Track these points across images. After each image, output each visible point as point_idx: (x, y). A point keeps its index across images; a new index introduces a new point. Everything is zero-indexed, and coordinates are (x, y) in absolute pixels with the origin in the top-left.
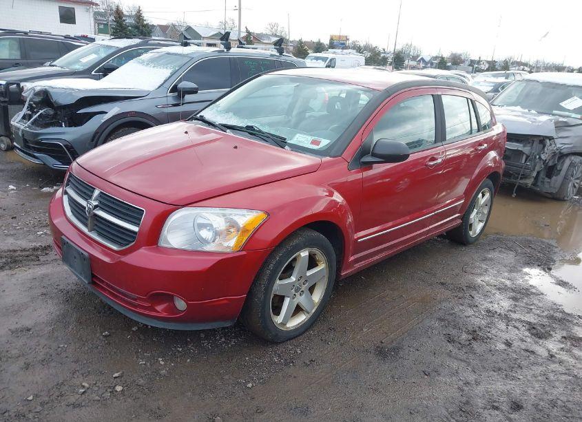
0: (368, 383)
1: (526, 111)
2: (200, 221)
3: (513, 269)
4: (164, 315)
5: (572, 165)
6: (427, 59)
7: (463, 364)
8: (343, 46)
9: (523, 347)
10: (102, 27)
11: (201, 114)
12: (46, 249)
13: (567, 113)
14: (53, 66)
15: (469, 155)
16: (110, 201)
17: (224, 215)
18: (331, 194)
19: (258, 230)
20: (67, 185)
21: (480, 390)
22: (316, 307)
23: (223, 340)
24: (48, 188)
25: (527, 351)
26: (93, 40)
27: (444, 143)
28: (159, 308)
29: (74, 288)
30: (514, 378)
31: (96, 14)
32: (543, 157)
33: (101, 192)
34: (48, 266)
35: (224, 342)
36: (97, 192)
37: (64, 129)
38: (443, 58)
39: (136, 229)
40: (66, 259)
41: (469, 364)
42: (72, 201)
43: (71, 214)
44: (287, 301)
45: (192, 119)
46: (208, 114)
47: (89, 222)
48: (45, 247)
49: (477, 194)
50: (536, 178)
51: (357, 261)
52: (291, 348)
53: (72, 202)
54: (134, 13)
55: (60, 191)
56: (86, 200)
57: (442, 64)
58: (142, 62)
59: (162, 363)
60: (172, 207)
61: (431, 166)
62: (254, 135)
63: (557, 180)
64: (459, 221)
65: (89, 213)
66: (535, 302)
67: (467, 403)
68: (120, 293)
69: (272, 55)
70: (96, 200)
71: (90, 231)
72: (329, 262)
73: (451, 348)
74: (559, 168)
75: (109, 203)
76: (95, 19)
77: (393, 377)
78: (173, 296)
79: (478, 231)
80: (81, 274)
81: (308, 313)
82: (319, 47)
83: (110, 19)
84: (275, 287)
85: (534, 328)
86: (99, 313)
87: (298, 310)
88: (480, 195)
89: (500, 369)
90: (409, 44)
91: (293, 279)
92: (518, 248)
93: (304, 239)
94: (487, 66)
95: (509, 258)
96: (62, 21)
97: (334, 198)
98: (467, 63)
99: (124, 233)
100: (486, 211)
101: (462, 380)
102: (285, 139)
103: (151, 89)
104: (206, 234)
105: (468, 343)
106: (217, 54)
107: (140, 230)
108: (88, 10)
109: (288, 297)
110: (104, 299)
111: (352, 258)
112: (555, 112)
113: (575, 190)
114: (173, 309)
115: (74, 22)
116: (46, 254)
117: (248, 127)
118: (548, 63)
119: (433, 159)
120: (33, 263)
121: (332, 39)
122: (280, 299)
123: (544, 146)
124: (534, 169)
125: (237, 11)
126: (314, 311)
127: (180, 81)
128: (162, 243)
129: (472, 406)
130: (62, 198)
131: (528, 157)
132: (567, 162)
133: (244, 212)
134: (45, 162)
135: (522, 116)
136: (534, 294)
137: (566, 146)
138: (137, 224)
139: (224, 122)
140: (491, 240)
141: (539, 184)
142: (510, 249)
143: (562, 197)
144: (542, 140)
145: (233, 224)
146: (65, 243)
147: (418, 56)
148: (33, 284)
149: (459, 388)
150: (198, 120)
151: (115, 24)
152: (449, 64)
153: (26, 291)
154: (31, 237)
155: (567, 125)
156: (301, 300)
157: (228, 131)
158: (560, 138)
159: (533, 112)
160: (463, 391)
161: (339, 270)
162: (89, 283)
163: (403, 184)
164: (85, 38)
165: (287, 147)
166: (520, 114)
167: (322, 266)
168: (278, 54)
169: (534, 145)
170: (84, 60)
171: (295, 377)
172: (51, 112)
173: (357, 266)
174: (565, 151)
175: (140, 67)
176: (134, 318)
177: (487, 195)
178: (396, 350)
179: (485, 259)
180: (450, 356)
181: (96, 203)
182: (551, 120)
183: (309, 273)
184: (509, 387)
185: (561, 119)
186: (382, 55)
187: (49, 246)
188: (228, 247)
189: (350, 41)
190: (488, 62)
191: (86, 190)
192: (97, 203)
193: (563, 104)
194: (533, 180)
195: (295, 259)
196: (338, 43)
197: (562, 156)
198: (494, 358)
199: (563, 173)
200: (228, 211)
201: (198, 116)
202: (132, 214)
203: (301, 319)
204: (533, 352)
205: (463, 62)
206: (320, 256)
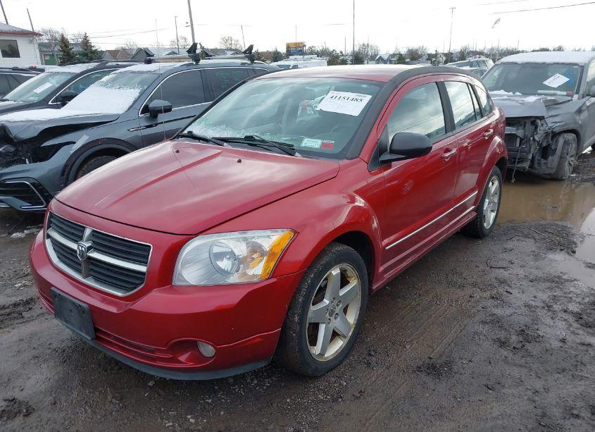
0: (430, 410)
1: (511, 93)
2: (216, 250)
3: (537, 257)
4: (190, 365)
5: (566, 143)
6: (385, 57)
7: (524, 371)
8: (301, 53)
9: (578, 341)
10: (48, 58)
11: (189, 129)
12: (29, 302)
13: (552, 92)
14: (5, 100)
15: (467, 147)
16: (107, 240)
17: (245, 239)
18: (353, 200)
19: (286, 251)
20: (49, 227)
21: (552, 397)
22: (352, 330)
23: (256, 382)
24: (18, 234)
25: (583, 344)
26: (42, 70)
27: (454, 132)
28: (183, 358)
29: (69, 344)
30: (582, 378)
31: (41, 45)
32: (537, 138)
33: (94, 231)
34: (34, 321)
35: (257, 385)
36: (88, 232)
37: (28, 165)
38: (400, 55)
39: (143, 269)
40: (58, 314)
41: (530, 370)
42: (57, 245)
43: (57, 259)
44: (322, 328)
45: (178, 136)
46: (196, 129)
47: (83, 268)
48: (27, 301)
49: (488, 184)
50: (533, 160)
51: (386, 271)
52: (333, 379)
53: (58, 247)
54: (80, 40)
55: (41, 234)
56: (76, 242)
57: (401, 59)
58: (106, 85)
59: (192, 421)
60: (184, 237)
61: (447, 158)
62: (255, 145)
63: (553, 160)
64: (475, 214)
65: (82, 257)
66: (572, 289)
67: (544, 415)
68: (130, 345)
69: (243, 64)
70: (88, 240)
71: (86, 277)
72: (361, 277)
73: (505, 353)
74: (553, 147)
75: (103, 242)
76: (40, 51)
77: (455, 397)
78: (196, 341)
79: (491, 222)
80: (81, 330)
81: (345, 337)
82: (276, 56)
83: (56, 49)
84: (310, 315)
85: (581, 318)
86: (106, 371)
87: (335, 335)
88: (491, 183)
89: (564, 370)
90: (366, 43)
91: (326, 301)
92: (536, 235)
93: (334, 255)
94: (444, 58)
95: (528, 245)
96: (4, 56)
97: (356, 204)
98: (425, 57)
99: (127, 275)
100: (496, 200)
101: (530, 390)
102: (293, 146)
103: (121, 112)
104: (225, 264)
105: (521, 345)
106: (185, 68)
107: (148, 270)
108: (31, 42)
109: (324, 323)
110: (109, 353)
111: (381, 269)
112: (539, 91)
113: (571, 170)
114: (199, 357)
115: (18, 56)
116: (30, 309)
117: (247, 138)
118: (502, 50)
119: (447, 150)
120: (16, 321)
121: (288, 47)
122: (315, 327)
123: (536, 127)
124: (530, 152)
125: (190, 27)
126: (350, 334)
127: (151, 100)
128: (176, 282)
129: (550, 418)
130: (44, 243)
131: (521, 140)
132: (561, 141)
133: (268, 232)
134: (11, 204)
135: (509, 99)
136: (568, 280)
137: (558, 124)
138: (144, 263)
139: (217, 136)
140: (506, 229)
141: (536, 166)
142: (527, 236)
143: (560, 177)
144: (534, 121)
145: (255, 249)
146: (56, 295)
147: (376, 55)
148: (20, 347)
149: (529, 399)
150: (187, 137)
151: (62, 53)
152: (408, 60)
153: (14, 356)
154: (9, 291)
155: (556, 103)
156: (336, 324)
157: (225, 144)
158: (550, 116)
159: (518, 93)
160: (534, 401)
161: (371, 283)
162: (92, 339)
163: (408, 186)
164: (33, 69)
165: (297, 154)
166: (506, 97)
167: (354, 283)
168: (249, 62)
169: (526, 127)
170: (39, 90)
171: (348, 414)
172: (12, 149)
173: (387, 276)
174: (557, 130)
175: (103, 89)
176: (152, 373)
177: (496, 183)
178: (449, 364)
179: (505, 250)
180: (508, 363)
181: (88, 244)
182: (540, 100)
183: (343, 292)
184: (580, 389)
185: (549, 98)
186: (341, 58)
187: (31, 299)
188: (254, 276)
189: (307, 48)
190: (445, 55)
191: (74, 231)
192: (90, 244)
193: (546, 83)
194: (529, 163)
195: (326, 279)
196: (296, 50)
197: (555, 135)
198: (553, 358)
199: (558, 152)
200: (249, 234)
201: (186, 132)
202: (135, 252)
203: (339, 345)
204: (589, 345)
205: (420, 56)
206: (351, 272)
